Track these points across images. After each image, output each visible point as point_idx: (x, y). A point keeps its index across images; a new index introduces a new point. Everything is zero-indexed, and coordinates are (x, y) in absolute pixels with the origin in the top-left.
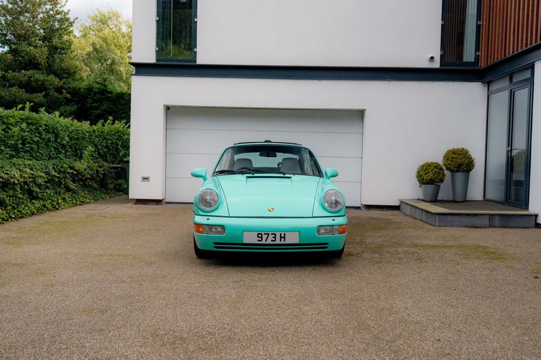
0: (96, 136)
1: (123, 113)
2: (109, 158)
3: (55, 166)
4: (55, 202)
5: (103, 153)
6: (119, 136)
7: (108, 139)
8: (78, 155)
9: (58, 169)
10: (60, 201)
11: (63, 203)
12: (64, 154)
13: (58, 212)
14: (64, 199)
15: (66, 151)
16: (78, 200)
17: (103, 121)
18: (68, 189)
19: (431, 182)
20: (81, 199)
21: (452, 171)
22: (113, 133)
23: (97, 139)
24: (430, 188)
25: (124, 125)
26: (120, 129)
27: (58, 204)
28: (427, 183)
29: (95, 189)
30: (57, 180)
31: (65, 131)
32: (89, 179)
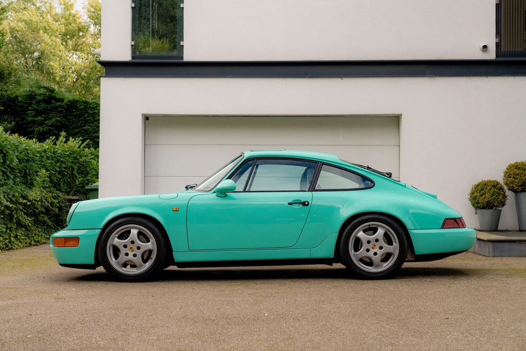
0: (48, 158)
1: (76, 128)
2: (63, 187)
3: (6, 195)
4: (7, 241)
5: (56, 181)
6: (75, 158)
7: (62, 162)
8: (27, 181)
9: (10, 198)
10: (12, 239)
11: (16, 242)
12: (13, 180)
13: (11, 252)
14: (16, 237)
15: (15, 176)
16: (32, 239)
17: (54, 137)
18: (20, 225)
19: (488, 206)
20: (35, 238)
21: (515, 192)
22: (68, 153)
23: (49, 161)
24: (488, 213)
25: (80, 142)
26: (75, 149)
27: (9, 242)
28: (483, 208)
29: (48, 226)
30: (7, 212)
31: (14, 150)
32: (43, 213)
